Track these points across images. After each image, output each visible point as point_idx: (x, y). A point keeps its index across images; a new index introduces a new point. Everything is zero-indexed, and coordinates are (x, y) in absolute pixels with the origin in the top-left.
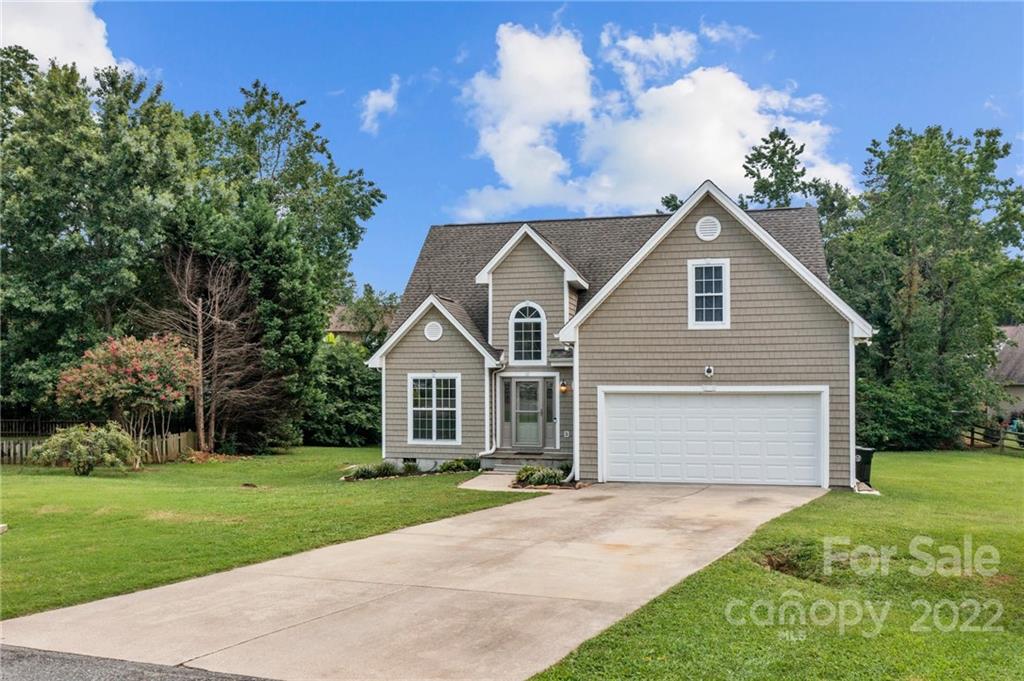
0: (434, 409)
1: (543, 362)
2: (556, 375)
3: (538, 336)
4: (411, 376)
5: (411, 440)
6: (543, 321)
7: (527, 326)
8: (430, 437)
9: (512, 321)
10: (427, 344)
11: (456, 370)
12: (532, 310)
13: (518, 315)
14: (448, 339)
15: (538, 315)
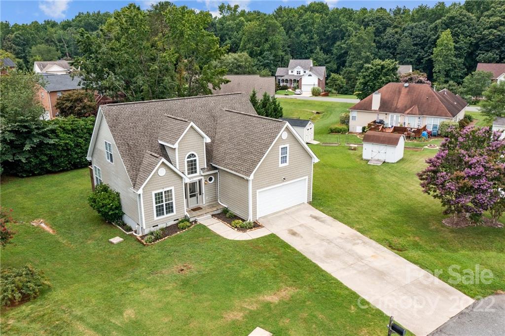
0: (164, 203)
1: (198, 174)
2: (203, 177)
3: (195, 165)
4: (154, 193)
5: (156, 218)
6: (197, 158)
7: (192, 161)
8: (163, 214)
9: (186, 160)
10: (159, 178)
11: (172, 186)
12: (193, 154)
13: (188, 158)
14: (168, 174)
15: (195, 156)
